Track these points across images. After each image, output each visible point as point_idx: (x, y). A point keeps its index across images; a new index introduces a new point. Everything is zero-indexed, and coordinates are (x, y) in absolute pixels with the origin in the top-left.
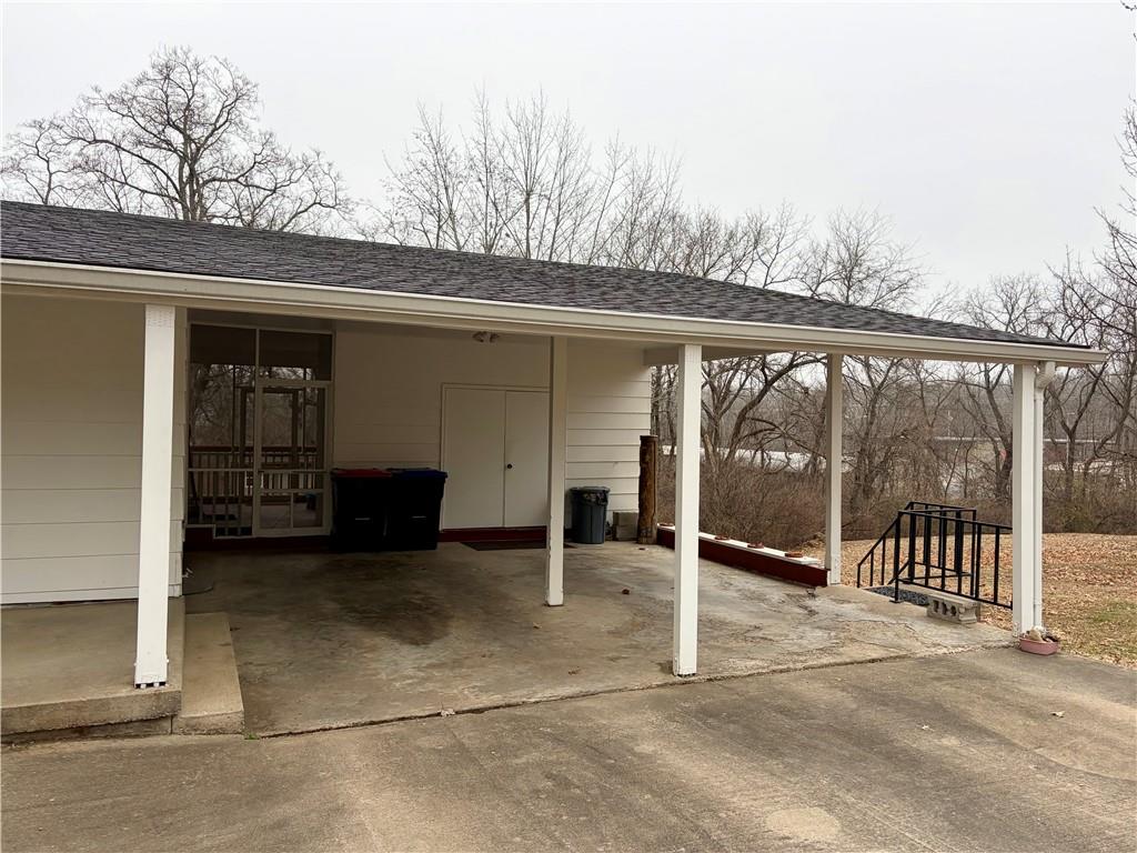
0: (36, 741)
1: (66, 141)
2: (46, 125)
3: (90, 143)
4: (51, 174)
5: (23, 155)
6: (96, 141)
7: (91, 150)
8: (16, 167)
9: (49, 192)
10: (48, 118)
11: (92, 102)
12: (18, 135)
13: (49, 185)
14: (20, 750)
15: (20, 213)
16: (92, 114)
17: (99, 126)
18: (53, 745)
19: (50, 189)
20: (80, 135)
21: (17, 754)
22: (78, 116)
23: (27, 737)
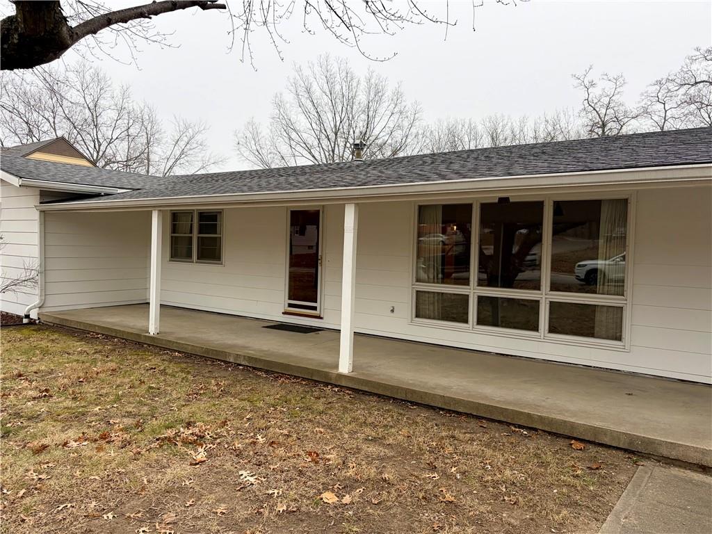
0: (675, 466)
1: (677, 88)
2: (664, 82)
3: (693, 85)
4: (666, 111)
5: (649, 103)
6: (696, 83)
7: (693, 91)
8: (646, 112)
9: (664, 123)
10: (665, 77)
11: (694, 58)
12: (646, 92)
13: (665, 119)
14: (665, 468)
15: (660, 138)
16: (694, 67)
17: (699, 73)
18: (686, 471)
19: (665, 120)
20: (686, 82)
21: (663, 469)
22: (685, 70)
23: (669, 461)
